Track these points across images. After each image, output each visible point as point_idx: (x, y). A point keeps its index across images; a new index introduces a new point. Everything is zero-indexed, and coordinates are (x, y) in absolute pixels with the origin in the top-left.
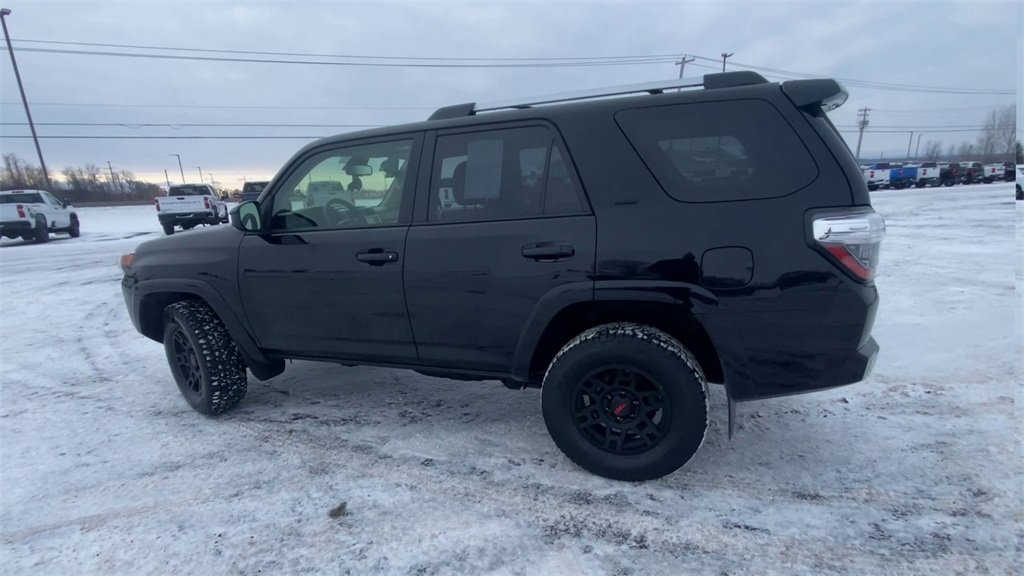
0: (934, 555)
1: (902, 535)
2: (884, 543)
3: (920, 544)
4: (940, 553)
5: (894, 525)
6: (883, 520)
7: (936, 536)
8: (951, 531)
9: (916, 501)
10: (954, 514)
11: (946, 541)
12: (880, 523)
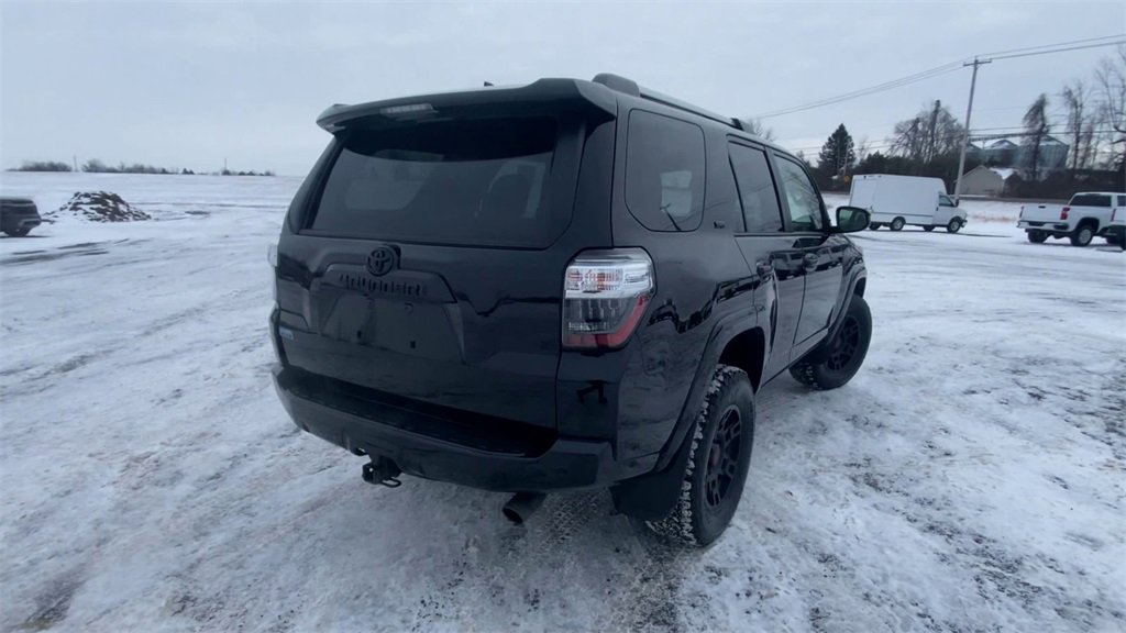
0: (201, 519)
1: (230, 520)
2: (239, 508)
3: (215, 522)
4: (197, 522)
5: (240, 522)
6: (250, 522)
7: (206, 534)
8: (196, 544)
9: (237, 553)
10: (199, 561)
11: (196, 534)
12: (250, 519)
